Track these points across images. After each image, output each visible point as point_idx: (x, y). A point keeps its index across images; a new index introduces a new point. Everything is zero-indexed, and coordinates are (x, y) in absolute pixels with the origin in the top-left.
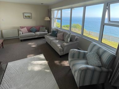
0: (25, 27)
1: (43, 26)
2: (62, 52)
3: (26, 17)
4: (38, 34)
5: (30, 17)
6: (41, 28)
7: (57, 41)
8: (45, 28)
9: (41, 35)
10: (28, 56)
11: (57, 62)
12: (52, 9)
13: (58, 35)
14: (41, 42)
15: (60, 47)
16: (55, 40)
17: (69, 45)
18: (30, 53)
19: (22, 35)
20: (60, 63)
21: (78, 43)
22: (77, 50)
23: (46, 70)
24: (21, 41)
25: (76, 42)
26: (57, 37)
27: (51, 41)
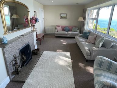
0: (60, 26)
1: (75, 27)
2: (90, 56)
3: (62, 17)
4: (69, 33)
5: (65, 17)
6: (74, 28)
7: (87, 43)
8: (77, 28)
9: (72, 34)
10: (58, 50)
11: (81, 65)
12: (87, 9)
13: (90, 37)
14: (71, 41)
15: (87, 51)
16: (84, 42)
17: (100, 51)
18: (60, 49)
19: (57, 32)
20: (85, 66)
21: (115, 51)
22: (107, 59)
23: (68, 68)
24: (56, 37)
25: (111, 49)
26: (88, 39)
27: (80, 42)
